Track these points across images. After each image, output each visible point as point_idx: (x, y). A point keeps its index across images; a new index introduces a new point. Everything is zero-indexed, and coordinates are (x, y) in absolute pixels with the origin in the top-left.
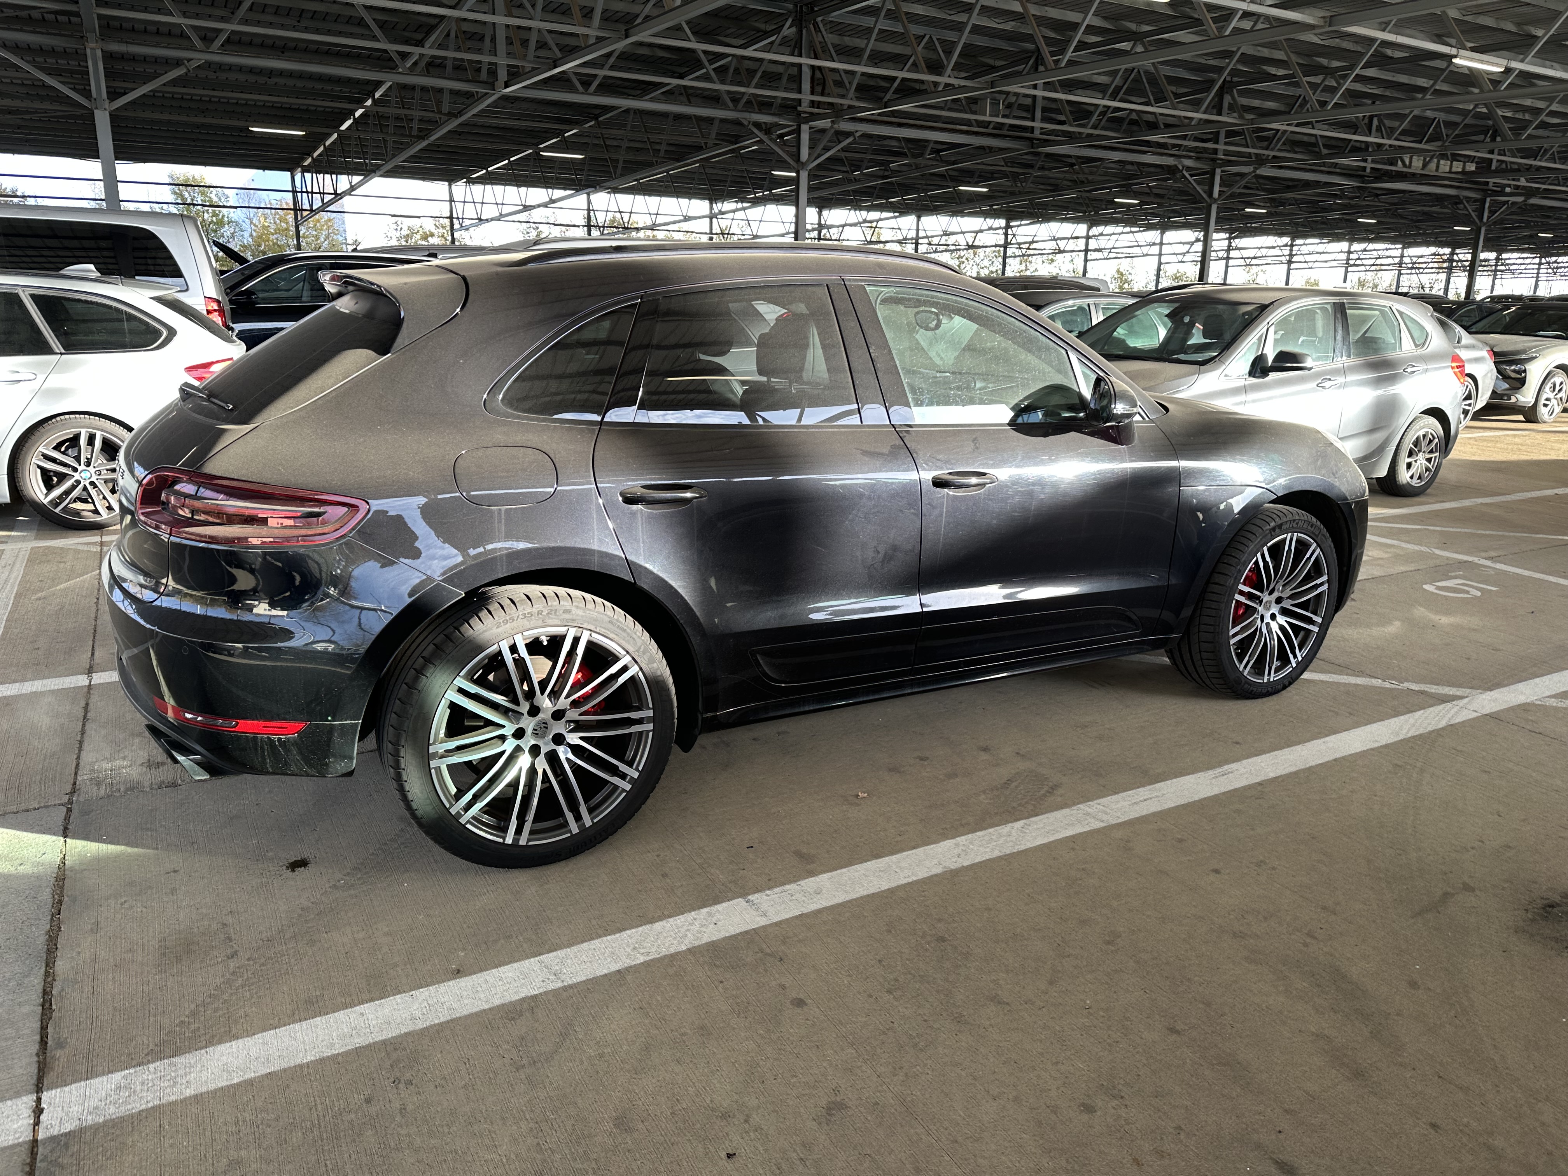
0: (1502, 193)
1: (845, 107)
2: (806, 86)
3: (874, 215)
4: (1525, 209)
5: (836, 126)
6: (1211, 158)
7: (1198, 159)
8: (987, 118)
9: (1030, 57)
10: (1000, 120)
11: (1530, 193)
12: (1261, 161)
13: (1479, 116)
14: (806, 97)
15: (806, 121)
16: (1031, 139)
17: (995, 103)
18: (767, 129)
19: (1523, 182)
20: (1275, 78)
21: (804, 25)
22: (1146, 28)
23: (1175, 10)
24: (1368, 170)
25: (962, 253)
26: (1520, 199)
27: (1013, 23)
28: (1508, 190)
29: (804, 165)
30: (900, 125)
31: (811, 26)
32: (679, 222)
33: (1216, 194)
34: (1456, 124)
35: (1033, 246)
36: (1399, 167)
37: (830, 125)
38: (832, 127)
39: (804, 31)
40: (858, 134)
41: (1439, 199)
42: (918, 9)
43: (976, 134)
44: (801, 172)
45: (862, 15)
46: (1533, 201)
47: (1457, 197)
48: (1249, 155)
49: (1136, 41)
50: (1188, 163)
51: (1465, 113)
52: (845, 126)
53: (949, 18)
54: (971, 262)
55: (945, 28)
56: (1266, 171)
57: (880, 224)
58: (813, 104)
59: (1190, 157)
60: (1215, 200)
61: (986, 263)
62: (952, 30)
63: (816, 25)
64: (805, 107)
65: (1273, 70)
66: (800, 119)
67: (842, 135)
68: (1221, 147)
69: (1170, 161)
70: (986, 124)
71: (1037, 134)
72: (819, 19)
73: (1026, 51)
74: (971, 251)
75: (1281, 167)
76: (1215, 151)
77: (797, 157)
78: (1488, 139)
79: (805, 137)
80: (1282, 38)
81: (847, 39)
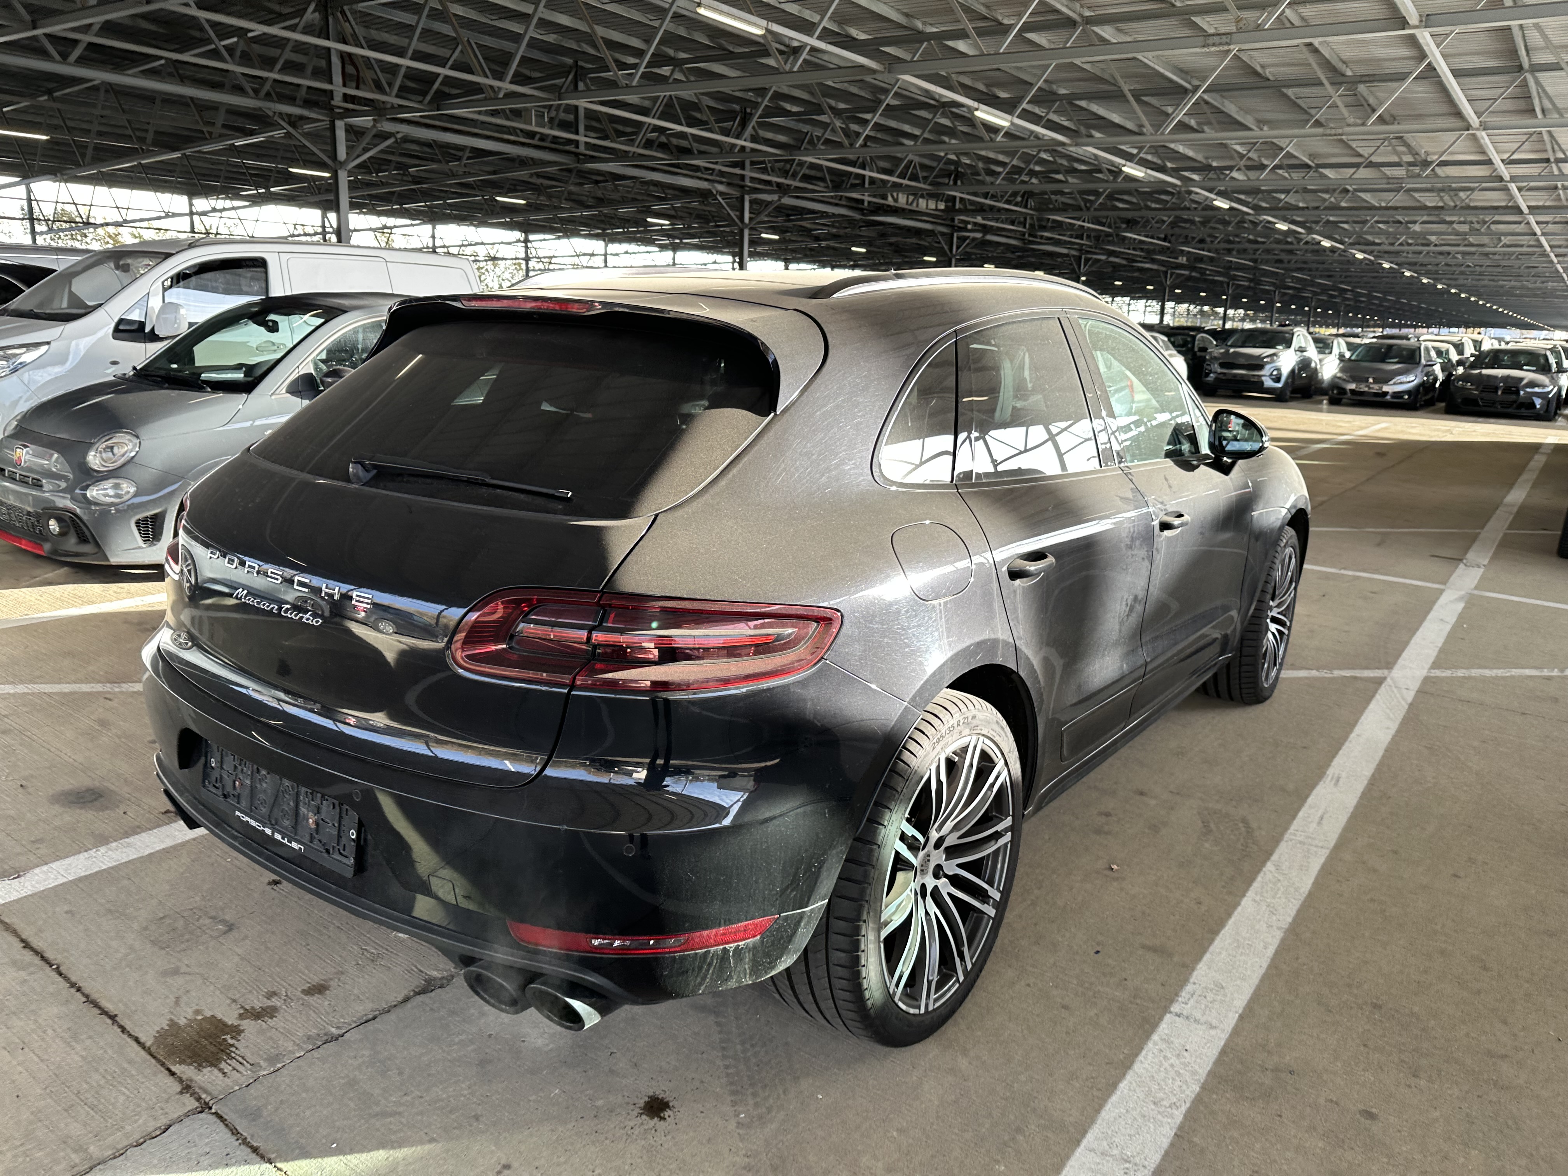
0: (965, 229)
1: (389, 106)
2: (337, 78)
3: (391, 221)
4: (984, 243)
5: (378, 125)
6: (737, 183)
7: (729, 184)
8: (533, 128)
9: (569, 72)
10: (546, 131)
11: (985, 229)
12: (782, 189)
13: (950, 162)
14: (338, 88)
15: (342, 117)
16: (577, 155)
17: (540, 116)
18: (294, 121)
19: (979, 219)
20: (788, 113)
21: (330, 11)
22: (683, 55)
23: (712, 41)
24: (866, 204)
25: (482, 264)
26: (979, 235)
27: (554, 36)
28: (969, 227)
29: (342, 164)
30: (445, 129)
31: (339, 14)
32: (159, 218)
33: (747, 220)
34: (932, 169)
35: (553, 260)
36: (890, 201)
37: (372, 123)
38: (374, 126)
39: (331, 19)
40: (399, 136)
41: (918, 232)
42: (458, 9)
43: (523, 144)
44: (339, 172)
45: (394, 8)
46: (989, 237)
47: (932, 231)
48: (769, 183)
49: (675, 66)
50: (721, 188)
51: (939, 159)
52: (387, 127)
53: (490, 22)
54: (492, 274)
55: (483, 33)
56: (787, 201)
57: (394, 231)
58: (346, 98)
59: (721, 183)
60: (746, 226)
61: (507, 275)
62: (489, 35)
63: (343, 13)
64: (337, 101)
65: (788, 107)
66: (334, 115)
67: (383, 136)
68: (748, 173)
69: (704, 185)
70: (531, 135)
71: (582, 149)
72: (346, 8)
73: (563, 65)
74: (490, 263)
75: (797, 197)
76: (742, 177)
77: (334, 155)
78: (951, 183)
79: (341, 134)
80: (814, 82)
81: (373, 32)
